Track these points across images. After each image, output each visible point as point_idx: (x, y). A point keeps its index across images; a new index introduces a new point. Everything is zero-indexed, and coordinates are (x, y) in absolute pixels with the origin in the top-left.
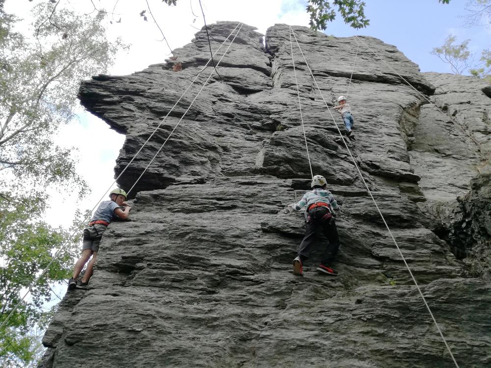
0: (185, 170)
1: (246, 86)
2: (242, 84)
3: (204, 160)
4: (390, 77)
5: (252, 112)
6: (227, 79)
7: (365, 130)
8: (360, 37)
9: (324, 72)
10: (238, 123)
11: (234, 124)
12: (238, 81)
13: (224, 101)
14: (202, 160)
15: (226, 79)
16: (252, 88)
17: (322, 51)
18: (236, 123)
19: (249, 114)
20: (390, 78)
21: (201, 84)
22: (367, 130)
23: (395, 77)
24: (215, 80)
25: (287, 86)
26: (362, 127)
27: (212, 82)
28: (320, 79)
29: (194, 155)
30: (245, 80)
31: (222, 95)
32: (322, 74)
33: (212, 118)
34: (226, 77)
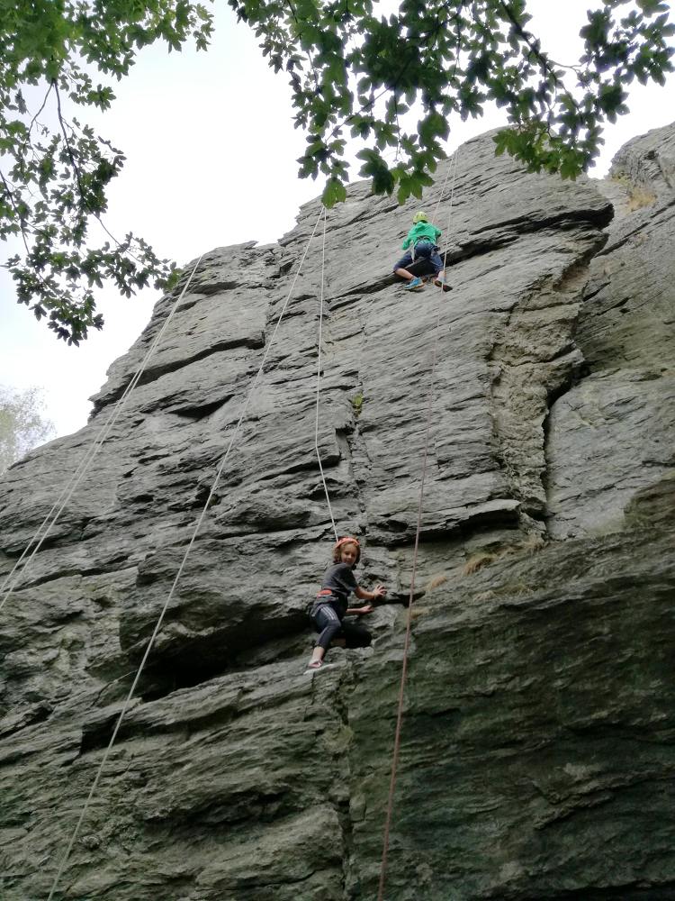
0: (15, 697)
1: (201, 401)
2: (192, 401)
3: (51, 654)
4: (486, 235)
5: (187, 471)
6: (166, 402)
7: (400, 421)
8: (469, 143)
9: (350, 293)
10: (165, 506)
11: (155, 515)
12: (184, 398)
13: (149, 462)
14: (45, 658)
15: (163, 404)
16: (211, 400)
17: (365, 235)
18: (158, 510)
19: (182, 477)
20: (487, 238)
21: (117, 438)
22: (402, 419)
23: (499, 230)
24: (144, 416)
25: (272, 365)
26: (391, 416)
27: (139, 422)
28: (344, 313)
29: (31, 654)
30: (198, 388)
31: (147, 448)
32: (347, 299)
33: (110, 520)
34: (162, 400)
